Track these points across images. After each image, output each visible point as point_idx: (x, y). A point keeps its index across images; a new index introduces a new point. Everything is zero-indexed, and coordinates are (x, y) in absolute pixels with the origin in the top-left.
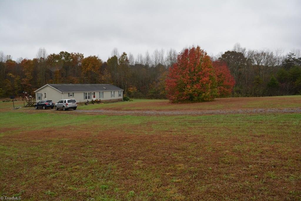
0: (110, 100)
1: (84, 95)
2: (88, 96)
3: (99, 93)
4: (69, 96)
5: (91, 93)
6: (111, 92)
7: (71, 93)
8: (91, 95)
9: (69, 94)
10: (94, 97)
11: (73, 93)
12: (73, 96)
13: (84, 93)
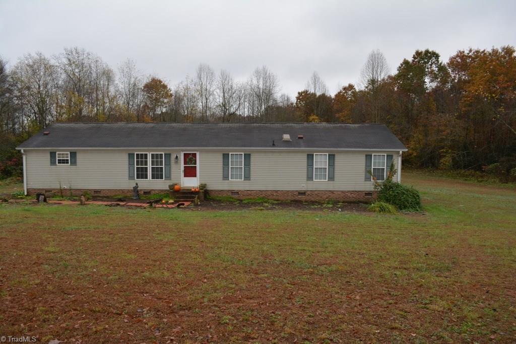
0: (303, 193)
1: (131, 164)
2: (149, 166)
3: (220, 158)
4: (53, 163)
5: (168, 156)
6: (310, 157)
7: (63, 153)
8: (168, 164)
9: (53, 155)
10: (190, 172)
11: (73, 155)
12: (74, 163)
13: (131, 156)
